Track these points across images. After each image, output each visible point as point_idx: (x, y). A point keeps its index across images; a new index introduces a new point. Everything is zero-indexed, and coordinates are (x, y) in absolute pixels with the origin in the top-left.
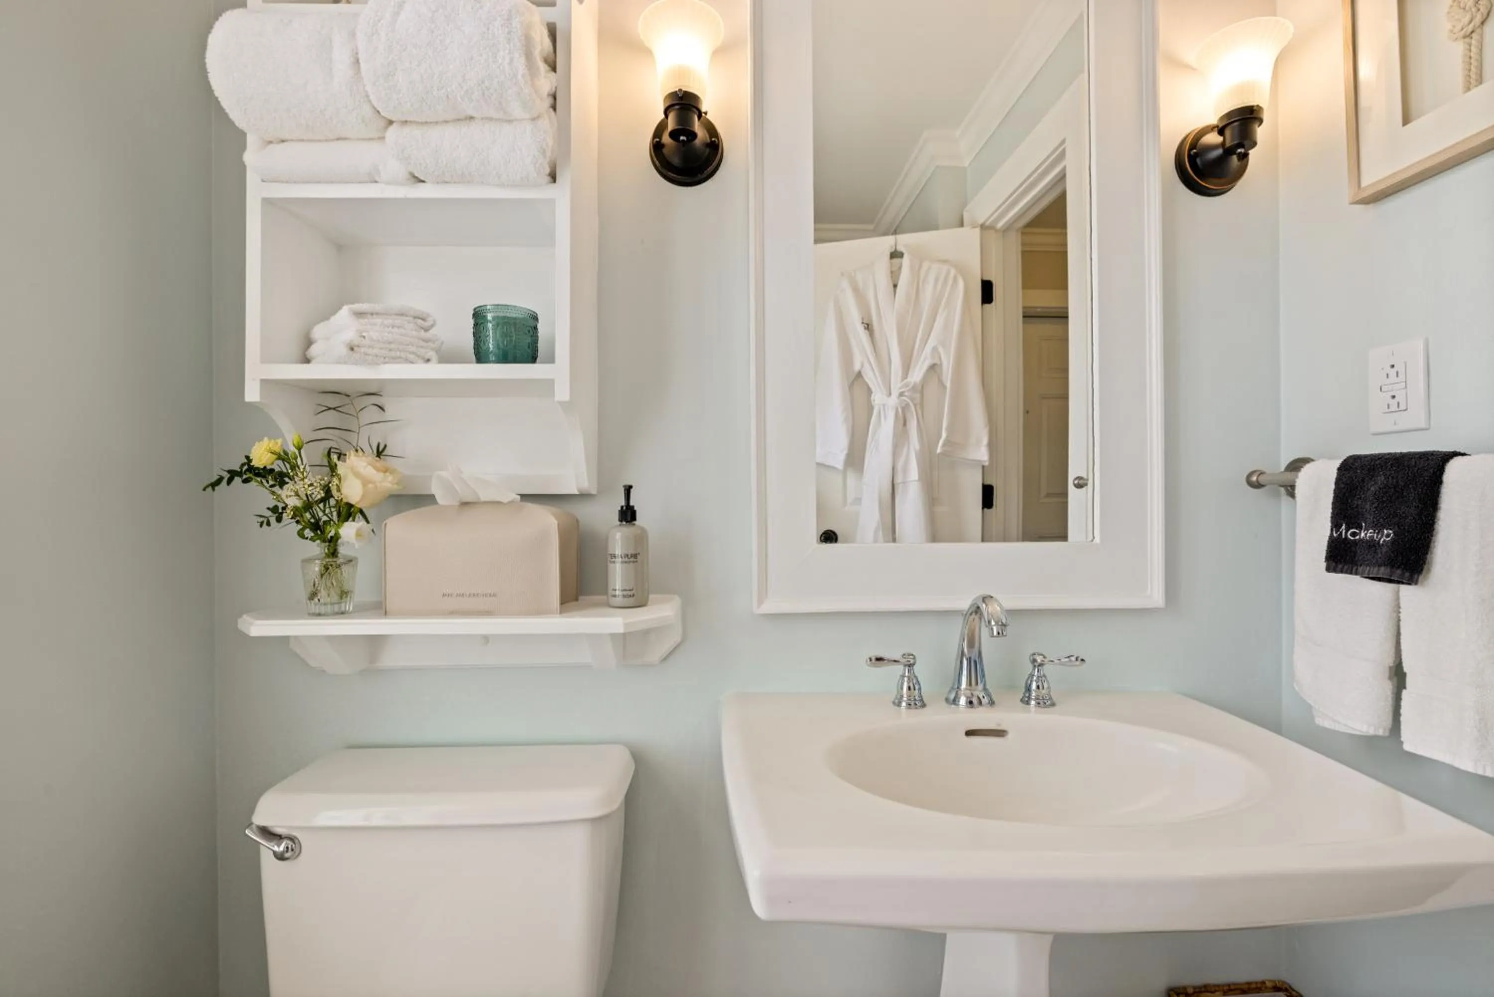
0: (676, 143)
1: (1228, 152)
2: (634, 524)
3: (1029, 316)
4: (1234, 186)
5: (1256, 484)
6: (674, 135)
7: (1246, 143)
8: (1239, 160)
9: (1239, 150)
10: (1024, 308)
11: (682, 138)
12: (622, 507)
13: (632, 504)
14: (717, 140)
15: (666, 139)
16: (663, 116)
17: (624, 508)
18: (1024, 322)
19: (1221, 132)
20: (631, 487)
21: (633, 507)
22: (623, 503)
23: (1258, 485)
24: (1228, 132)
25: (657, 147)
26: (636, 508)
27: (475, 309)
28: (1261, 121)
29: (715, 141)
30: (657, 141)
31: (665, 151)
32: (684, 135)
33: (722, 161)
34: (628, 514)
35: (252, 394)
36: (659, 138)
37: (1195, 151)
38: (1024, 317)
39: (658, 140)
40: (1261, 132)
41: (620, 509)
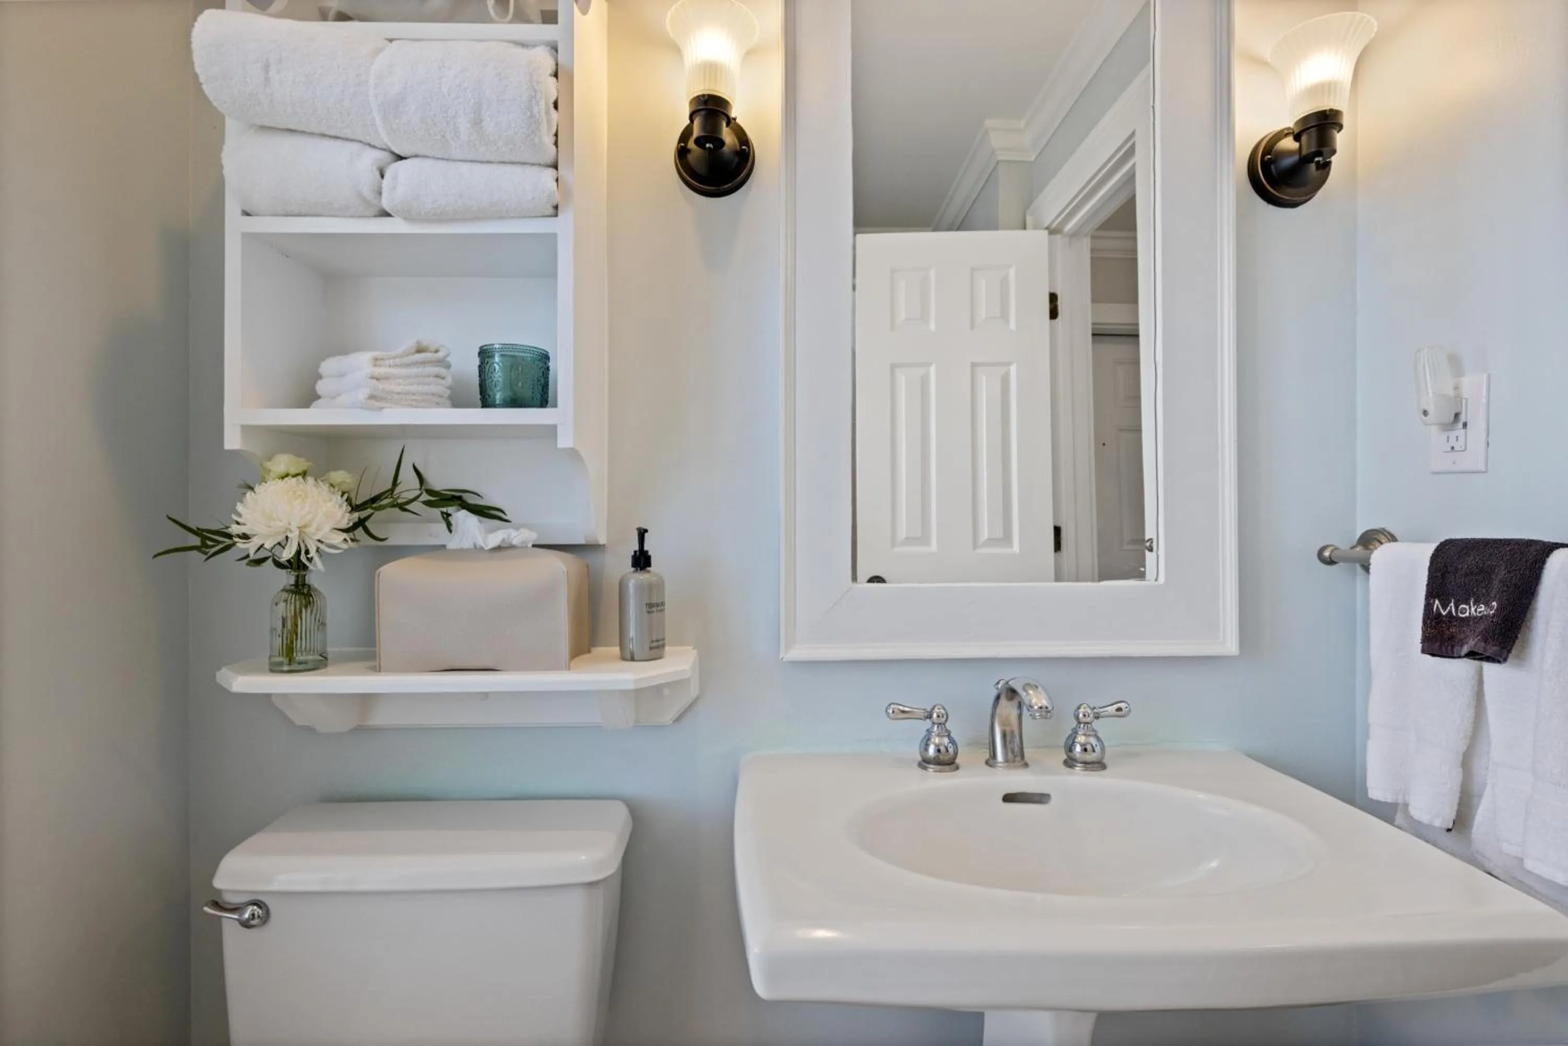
0: (704, 151)
1: (1305, 160)
2: (649, 571)
3: (1098, 335)
4: (1314, 196)
5: (1329, 560)
6: (699, 142)
7: (1325, 150)
8: (1317, 169)
9: (1317, 159)
10: (1093, 324)
11: (708, 145)
12: (635, 552)
13: (646, 548)
14: (747, 150)
15: (691, 145)
16: (688, 122)
17: (638, 553)
18: (1093, 342)
19: (1297, 138)
20: (646, 531)
21: (647, 552)
22: (637, 548)
23: (1330, 562)
24: (1304, 138)
25: (682, 153)
26: (650, 553)
27: (481, 348)
28: (1340, 127)
29: (745, 150)
30: (682, 146)
31: (690, 157)
32: (710, 142)
33: (752, 171)
34: (642, 560)
35: (232, 441)
36: (684, 143)
37: (1269, 156)
38: (1093, 335)
39: (683, 144)
40: (1340, 139)
41: (633, 554)
